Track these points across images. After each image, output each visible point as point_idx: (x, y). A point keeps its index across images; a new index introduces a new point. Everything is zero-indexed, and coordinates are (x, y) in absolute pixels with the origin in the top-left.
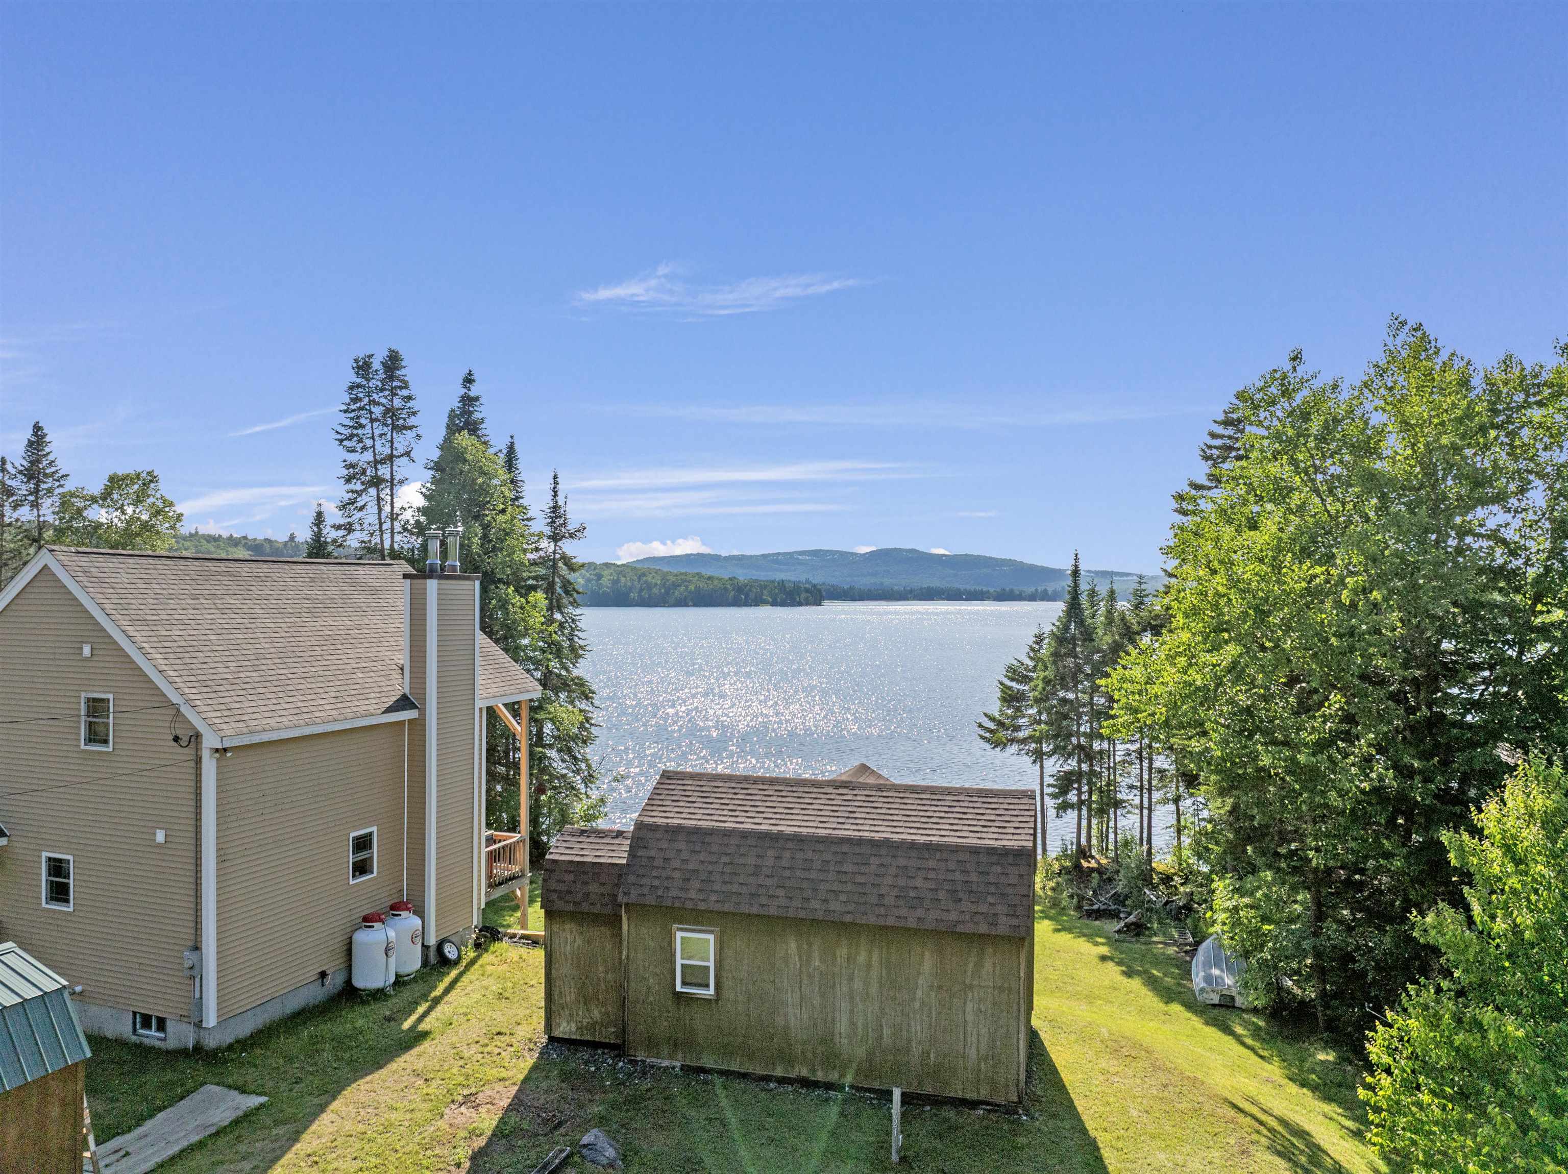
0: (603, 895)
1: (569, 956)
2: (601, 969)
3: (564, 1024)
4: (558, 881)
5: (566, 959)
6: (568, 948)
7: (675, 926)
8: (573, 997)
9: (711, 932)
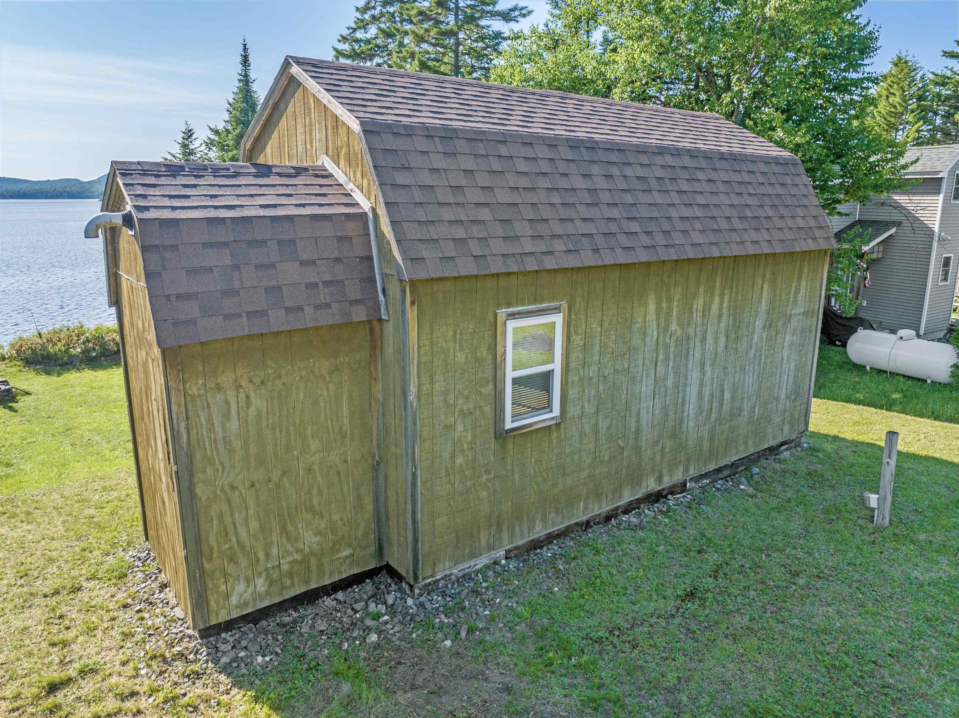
0: (311, 286)
1: (238, 444)
2: (314, 445)
3: (240, 587)
4: (192, 271)
5: (231, 451)
6: (234, 425)
7: (502, 312)
8: (254, 525)
9: (557, 310)
